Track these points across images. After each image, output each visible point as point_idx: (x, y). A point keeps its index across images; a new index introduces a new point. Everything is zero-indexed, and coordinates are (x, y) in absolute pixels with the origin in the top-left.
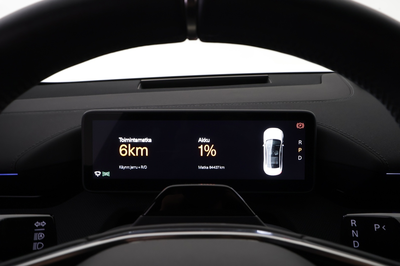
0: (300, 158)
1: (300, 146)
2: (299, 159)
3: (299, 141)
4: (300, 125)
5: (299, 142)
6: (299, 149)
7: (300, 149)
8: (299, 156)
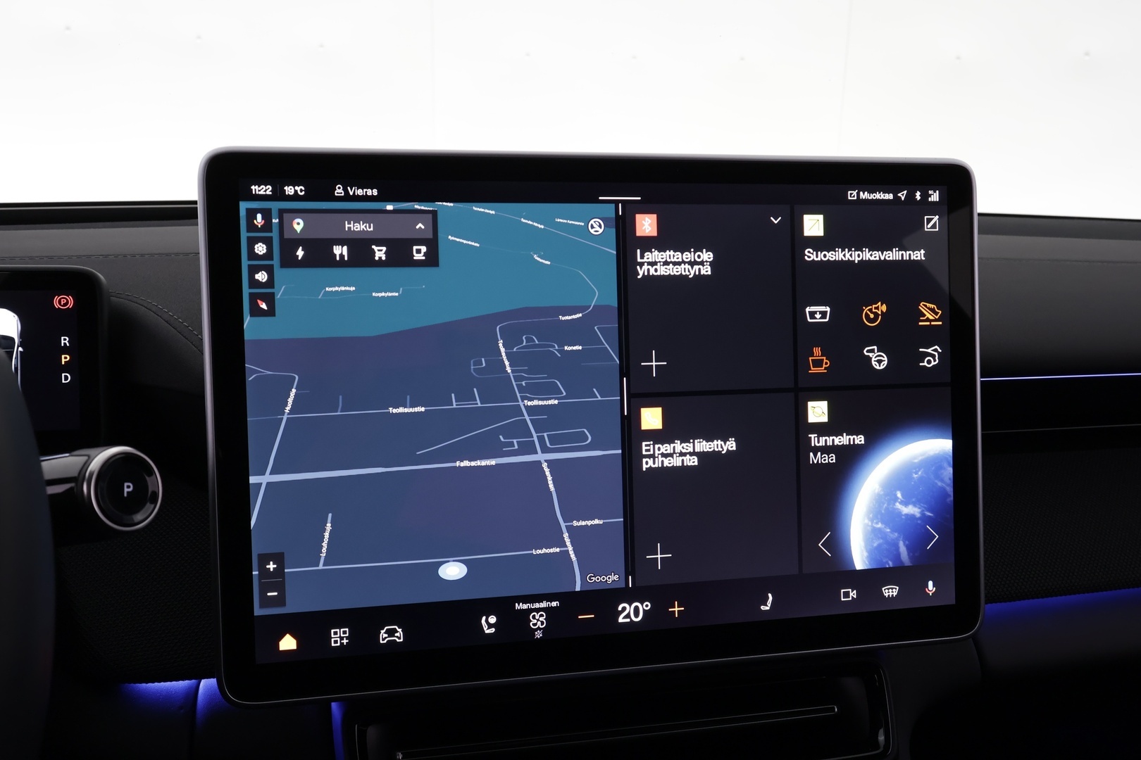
0: (66, 378)
1: (65, 350)
2: (63, 382)
3: (62, 338)
4: (65, 302)
5: (63, 342)
6: (63, 356)
7: (66, 358)
8: (63, 375)
